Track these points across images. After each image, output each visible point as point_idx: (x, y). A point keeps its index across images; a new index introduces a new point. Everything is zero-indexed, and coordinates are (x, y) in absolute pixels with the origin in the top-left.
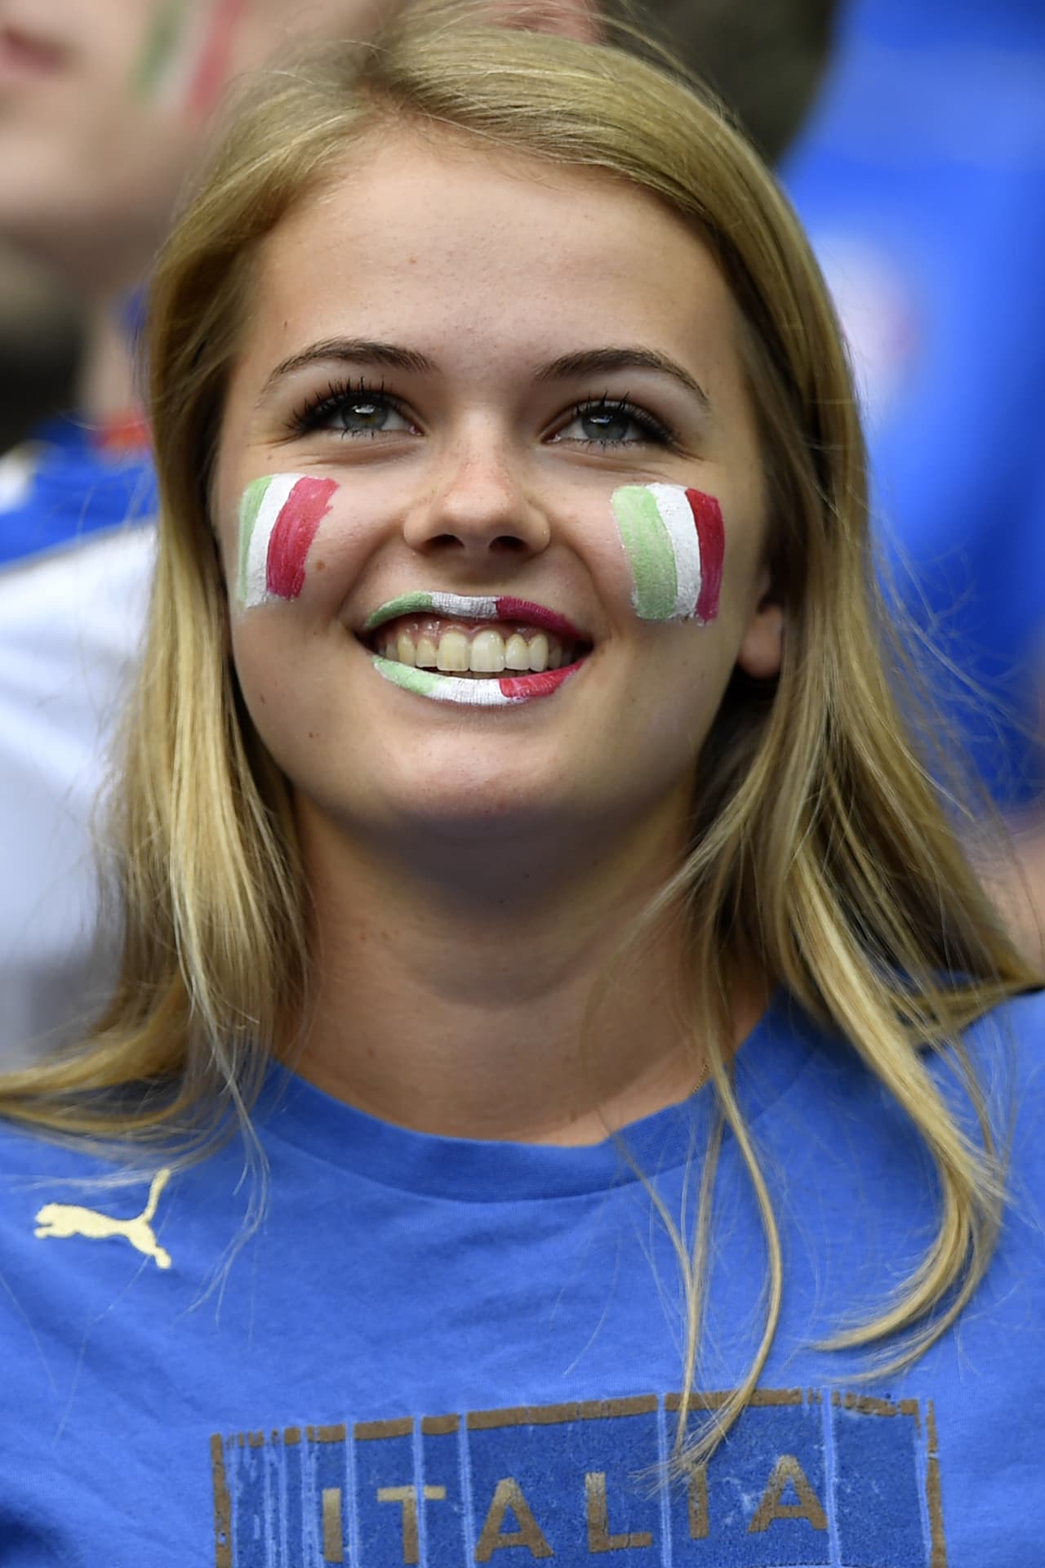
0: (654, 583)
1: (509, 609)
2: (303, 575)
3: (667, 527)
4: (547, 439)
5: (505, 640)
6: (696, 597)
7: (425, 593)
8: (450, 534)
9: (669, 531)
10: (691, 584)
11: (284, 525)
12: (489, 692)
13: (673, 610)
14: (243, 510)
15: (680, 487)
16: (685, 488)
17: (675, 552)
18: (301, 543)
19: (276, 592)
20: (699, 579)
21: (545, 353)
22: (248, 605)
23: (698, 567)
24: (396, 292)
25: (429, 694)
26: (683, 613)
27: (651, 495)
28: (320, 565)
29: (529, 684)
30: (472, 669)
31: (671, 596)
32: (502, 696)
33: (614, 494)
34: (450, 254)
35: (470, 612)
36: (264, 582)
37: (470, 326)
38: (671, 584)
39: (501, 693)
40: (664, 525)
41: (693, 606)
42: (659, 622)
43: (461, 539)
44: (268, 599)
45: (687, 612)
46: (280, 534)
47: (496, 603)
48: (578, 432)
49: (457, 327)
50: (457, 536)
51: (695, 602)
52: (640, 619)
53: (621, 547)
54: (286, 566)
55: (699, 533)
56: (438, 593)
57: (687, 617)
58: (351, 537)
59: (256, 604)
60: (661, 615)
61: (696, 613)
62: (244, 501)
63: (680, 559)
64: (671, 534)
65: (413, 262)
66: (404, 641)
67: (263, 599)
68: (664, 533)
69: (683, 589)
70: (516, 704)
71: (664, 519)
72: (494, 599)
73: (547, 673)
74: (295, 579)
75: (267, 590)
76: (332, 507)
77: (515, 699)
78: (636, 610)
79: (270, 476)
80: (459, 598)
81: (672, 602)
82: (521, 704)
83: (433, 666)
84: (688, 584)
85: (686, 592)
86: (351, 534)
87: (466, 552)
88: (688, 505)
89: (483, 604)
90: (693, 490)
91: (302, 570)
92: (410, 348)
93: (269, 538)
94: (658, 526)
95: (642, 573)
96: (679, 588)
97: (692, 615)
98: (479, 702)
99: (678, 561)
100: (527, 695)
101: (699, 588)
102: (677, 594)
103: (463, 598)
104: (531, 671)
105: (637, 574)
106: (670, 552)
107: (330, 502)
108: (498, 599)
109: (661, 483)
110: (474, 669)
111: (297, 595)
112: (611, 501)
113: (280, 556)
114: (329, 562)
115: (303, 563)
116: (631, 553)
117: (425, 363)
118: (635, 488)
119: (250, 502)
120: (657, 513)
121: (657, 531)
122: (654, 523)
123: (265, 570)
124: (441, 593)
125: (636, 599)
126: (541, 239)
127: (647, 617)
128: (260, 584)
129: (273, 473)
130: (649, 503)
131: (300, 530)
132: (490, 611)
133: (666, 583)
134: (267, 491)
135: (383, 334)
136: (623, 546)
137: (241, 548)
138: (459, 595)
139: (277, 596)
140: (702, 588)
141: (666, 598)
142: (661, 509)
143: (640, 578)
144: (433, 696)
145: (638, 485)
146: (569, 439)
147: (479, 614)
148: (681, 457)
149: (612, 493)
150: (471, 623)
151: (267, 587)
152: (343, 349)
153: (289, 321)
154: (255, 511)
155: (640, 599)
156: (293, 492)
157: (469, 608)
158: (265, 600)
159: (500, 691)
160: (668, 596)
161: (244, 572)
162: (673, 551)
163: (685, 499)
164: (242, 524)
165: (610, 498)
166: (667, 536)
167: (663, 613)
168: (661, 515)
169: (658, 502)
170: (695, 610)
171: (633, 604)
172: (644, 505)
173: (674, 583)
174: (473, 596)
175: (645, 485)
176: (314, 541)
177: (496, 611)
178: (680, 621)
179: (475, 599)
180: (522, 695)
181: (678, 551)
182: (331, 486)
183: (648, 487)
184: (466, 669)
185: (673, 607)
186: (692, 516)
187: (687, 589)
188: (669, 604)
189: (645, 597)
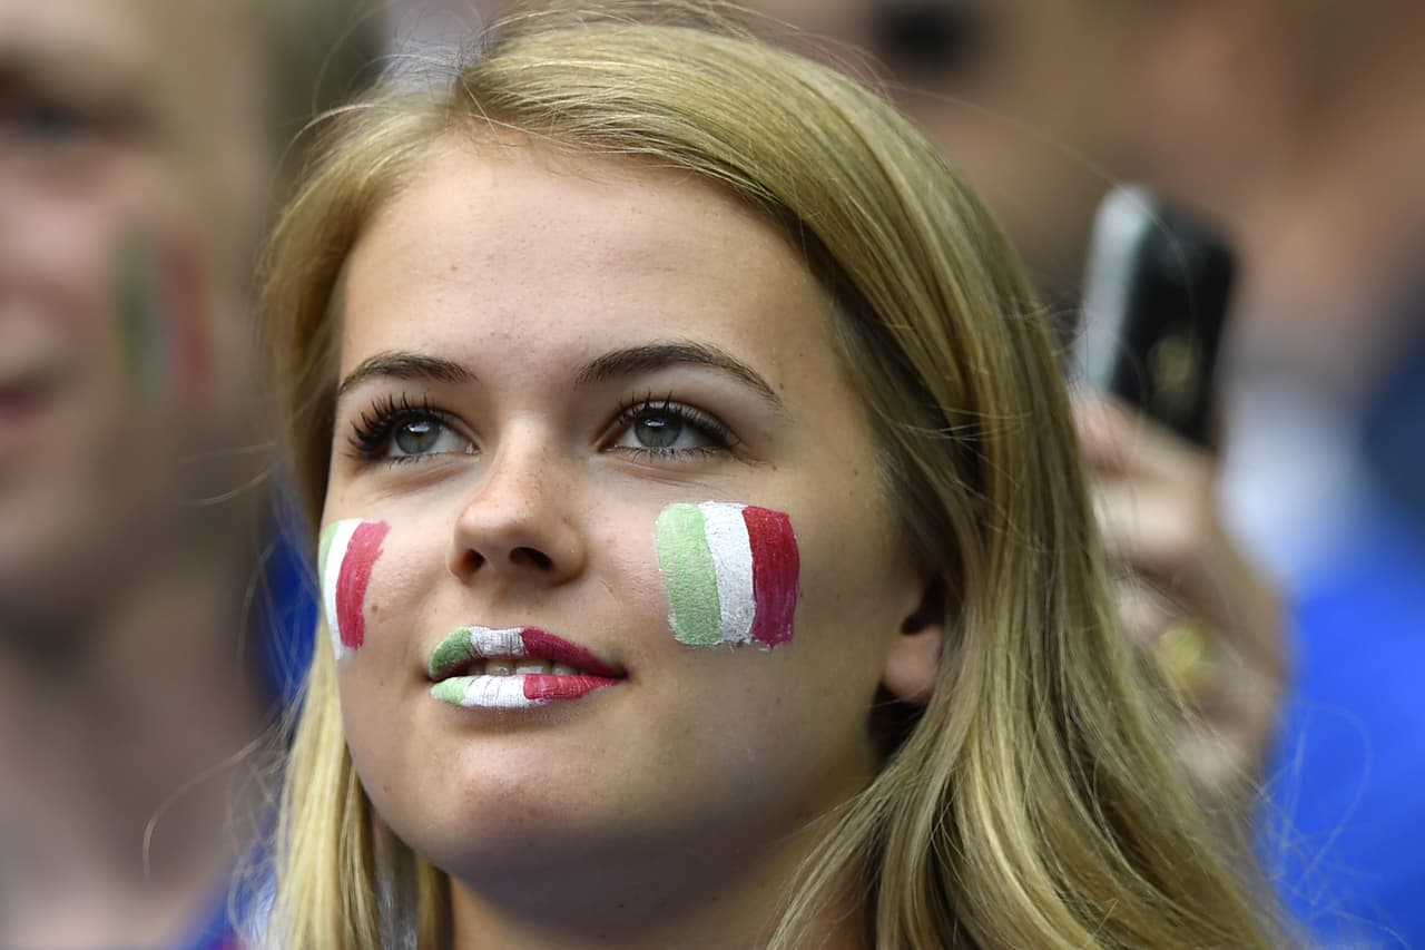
0: (694, 606)
1: (534, 642)
2: (363, 621)
3: (712, 550)
6: (750, 622)
7: (466, 629)
9: (713, 555)
10: (741, 609)
11: (345, 576)
12: (511, 691)
13: (718, 636)
15: (737, 504)
16: (744, 506)
17: (719, 576)
18: (358, 590)
19: (347, 643)
20: (752, 604)
21: (583, 354)
23: (751, 591)
24: (439, 301)
26: (735, 639)
27: (701, 515)
28: (375, 609)
31: (713, 620)
32: (527, 699)
33: (662, 512)
34: (490, 257)
35: (503, 647)
36: (338, 635)
37: (506, 332)
38: (712, 609)
39: (525, 697)
40: (709, 549)
41: (746, 630)
42: (704, 648)
43: (480, 553)
45: (738, 638)
46: (343, 586)
47: (522, 635)
48: (632, 440)
49: (493, 334)
51: (749, 627)
52: (680, 643)
53: (657, 572)
54: (350, 616)
55: (754, 555)
56: (475, 627)
57: (741, 644)
58: (399, 578)
60: (705, 640)
61: (752, 638)
63: (724, 583)
64: (715, 557)
65: (454, 268)
68: (708, 556)
69: (727, 614)
70: (540, 706)
71: (709, 542)
72: (520, 630)
74: (358, 627)
75: (341, 642)
76: (383, 551)
77: (537, 700)
78: (674, 633)
79: (338, 522)
80: (491, 632)
81: (715, 627)
82: (544, 706)
84: (735, 608)
85: (733, 617)
86: (399, 575)
87: (490, 567)
88: (744, 523)
89: (511, 637)
90: (753, 507)
92: (447, 359)
94: (702, 549)
95: (679, 595)
96: (723, 613)
97: (748, 641)
98: (503, 705)
99: (721, 584)
100: (551, 697)
101: (752, 612)
102: (720, 618)
103: (494, 631)
105: (675, 597)
106: (712, 577)
107: (382, 546)
108: (524, 629)
109: (717, 500)
111: (361, 643)
112: (657, 522)
113: (345, 606)
114: (381, 605)
116: (668, 577)
117: (464, 373)
118: (687, 506)
120: (702, 537)
121: (700, 555)
122: (697, 546)
123: (337, 623)
124: (477, 628)
125: (672, 621)
126: (583, 236)
127: (687, 642)
128: (336, 638)
129: (340, 518)
130: (697, 530)
131: (357, 577)
132: (519, 644)
133: (707, 607)
134: (333, 542)
135: (423, 345)
136: (660, 570)
138: (491, 629)
139: (348, 648)
140: (758, 612)
141: (708, 621)
142: (709, 531)
143: (678, 601)
144: (465, 704)
145: (690, 503)
146: (623, 447)
147: (511, 649)
149: (659, 512)
151: (341, 639)
152: (387, 365)
154: (325, 563)
155: (677, 622)
156: (352, 541)
157: (500, 643)
158: (342, 653)
159: (523, 692)
160: (710, 620)
162: (716, 576)
163: (742, 518)
165: (656, 518)
166: (710, 561)
167: (708, 640)
168: (707, 537)
169: (706, 524)
170: (751, 635)
171: (670, 627)
172: (690, 527)
173: (715, 607)
174: (502, 628)
176: (369, 585)
177: (524, 645)
178: (729, 648)
179: (504, 632)
180: (545, 697)
181: (724, 575)
182: (384, 527)
183: (700, 506)
185: (717, 631)
186: (748, 537)
187: (735, 615)
188: (711, 629)
189: (683, 621)
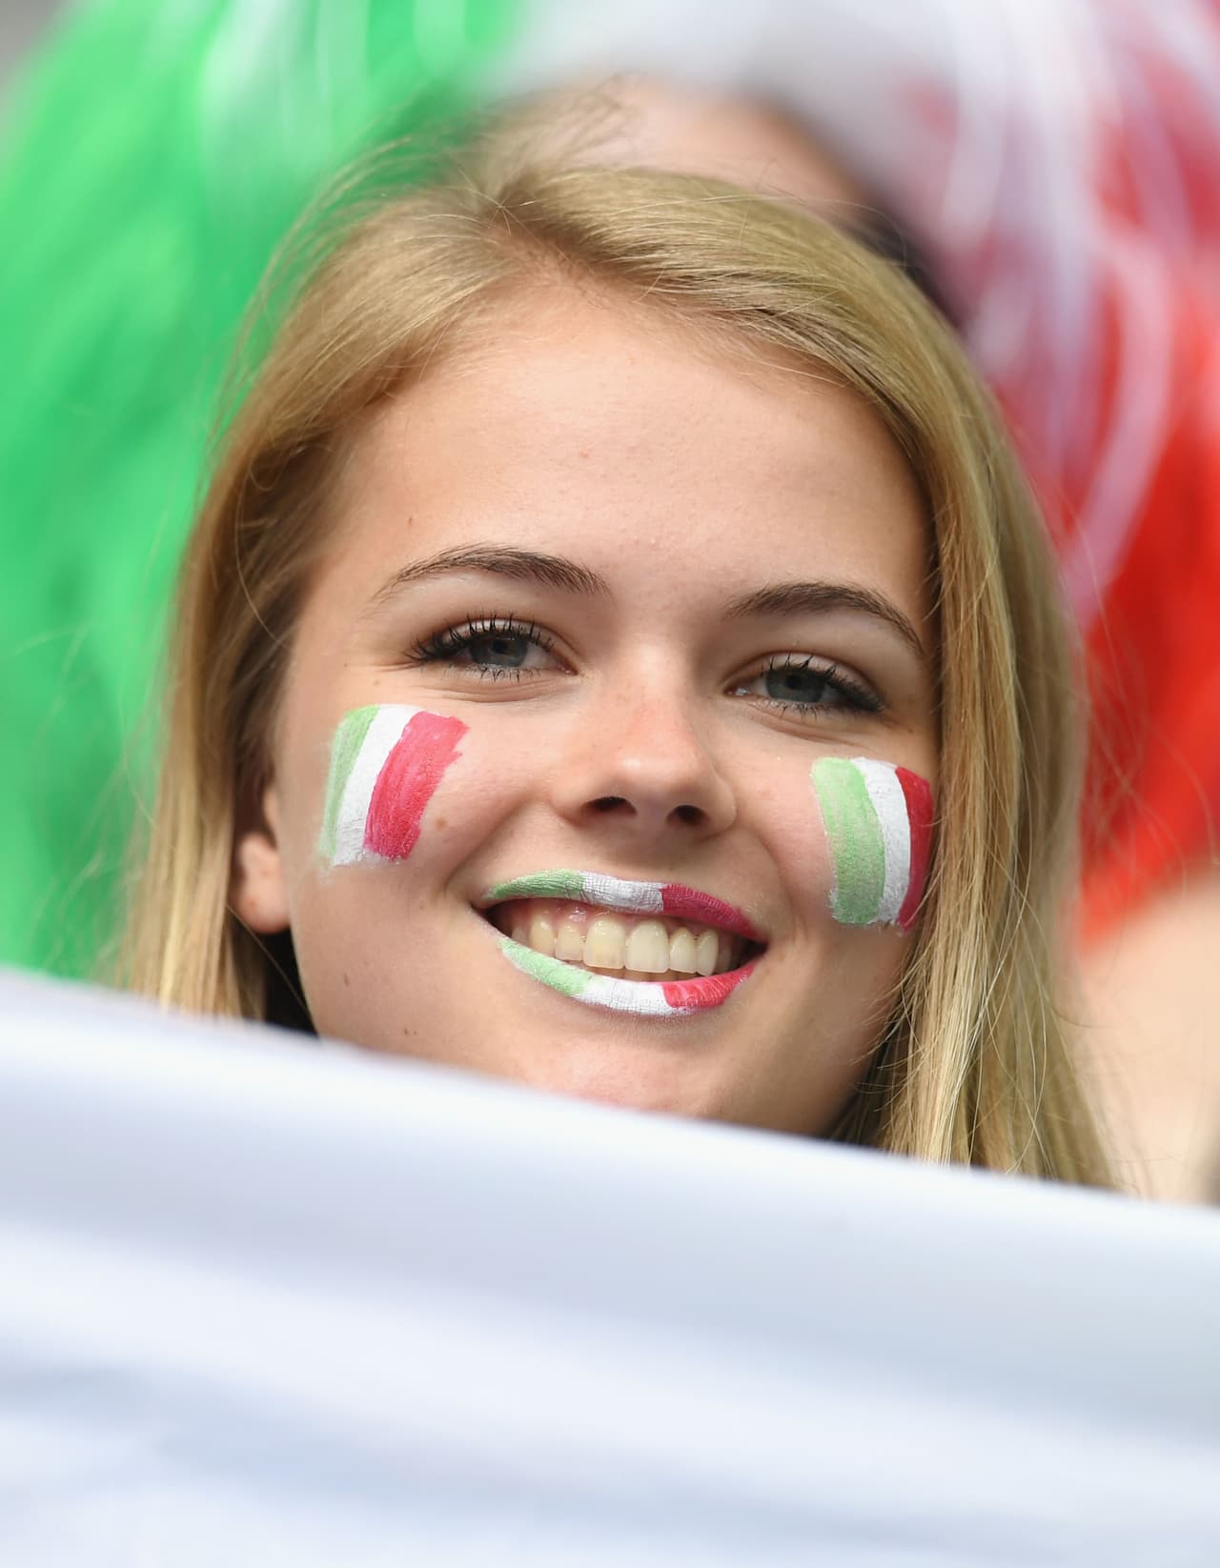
0: (858, 880)
1: (678, 899)
2: (417, 833)
3: (878, 813)
4: (730, 691)
5: (670, 934)
6: (901, 900)
7: (575, 873)
8: (620, 796)
9: (879, 818)
10: (899, 885)
11: (397, 768)
12: (651, 998)
13: (874, 914)
14: (336, 746)
15: (891, 765)
16: (895, 767)
17: (886, 844)
18: (419, 794)
19: (377, 850)
20: (907, 879)
21: (743, 582)
22: (336, 862)
23: (908, 864)
24: (562, 492)
25: (577, 996)
26: (885, 918)
27: (858, 773)
28: (441, 824)
29: (698, 991)
30: (628, 968)
31: (875, 898)
32: (667, 1006)
33: (813, 767)
35: (630, 900)
36: (361, 836)
38: (877, 883)
39: (665, 1002)
40: (874, 810)
41: (896, 911)
42: (857, 928)
43: (633, 804)
44: (364, 857)
45: (889, 918)
46: (391, 779)
47: (663, 891)
50: (630, 800)
51: (899, 906)
52: (835, 922)
53: (823, 834)
54: (396, 819)
55: (911, 824)
56: (591, 874)
57: (888, 924)
58: (483, 793)
59: (347, 862)
60: (860, 919)
61: (897, 921)
62: (339, 734)
63: (889, 852)
64: (881, 821)
66: (541, 926)
67: (357, 857)
68: (875, 819)
69: (888, 890)
70: (681, 1017)
71: (874, 803)
72: (660, 886)
73: (715, 978)
74: (407, 837)
75: (364, 846)
76: (461, 754)
77: (681, 1009)
78: (832, 911)
79: (376, 706)
80: (617, 882)
81: (875, 904)
82: (688, 1016)
83: (579, 959)
84: (895, 884)
85: (892, 894)
86: (483, 790)
87: (637, 823)
88: (899, 787)
89: (646, 892)
90: (903, 769)
91: (416, 826)
93: (373, 783)
94: (867, 810)
95: (846, 866)
96: (885, 888)
97: (892, 922)
98: (638, 1010)
99: (888, 855)
100: (695, 1005)
101: (906, 889)
102: (882, 896)
103: (622, 882)
104: (698, 975)
105: (840, 867)
106: (880, 843)
107: (459, 747)
108: (665, 886)
109: (867, 758)
110: (631, 967)
111: (405, 856)
112: (811, 775)
113: (388, 808)
114: (453, 821)
115: (419, 818)
116: (835, 842)
117: (595, 583)
118: (836, 760)
119: (348, 735)
120: (865, 795)
121: (866, 817)
122: (862, 806)
123: (365, 821)
124: (595, 875)
125: (834, 897)
127: (843, 921)
128: (355, 839)
129: (380, 703)
130: (857, 780)
131: (419, 778)
132: (654, 901)
133: (872, 881)
134: (372, 725)
135: (542, 543)
136: (826, 833)
137: (330, 791)
138: (618, 879)
139: (377, 855)
140: (909, 891)
141: (870, 900)
142: (871, 789)
143: (843, 873)
144: (583, 999)
145: (840, 757)
146: (752, 695)
147: (641, 903)
148: (889, 727)
149: (811, 764)
150: (630, 915)
151: (366, 842)
153: (415, 517)
154: (356, 747)
155: (838, 898)
156: (409, 730)
157: (629, 896)
158: (359, 859)
159: (663, 998)
160: (872, 897)
161: (333, 821)
162: (883, 843)
163: (896, 780)
164: (335, 763)
165: (810, 772)
166: (877, 824)
167: (863, 918)
168: (871, 796)
169: (865, 781)
170: (898, 916)
171: (829, 903)
172: (850, 784)
173: (880, 882)
174: (635, 880)
175: (849, 758)
176: (436, 793)
177: (662, 901)
178: (880, 928)
179: (638, 884)
180: (689, 1004)
181: (889, 844)
182: (457, 728)
183: (853, 761)
184: (620, 967)
185: (875, 910)
186: (903, 801)
187: (894, 891)
188: (871, 907)
189: (844, 896)
